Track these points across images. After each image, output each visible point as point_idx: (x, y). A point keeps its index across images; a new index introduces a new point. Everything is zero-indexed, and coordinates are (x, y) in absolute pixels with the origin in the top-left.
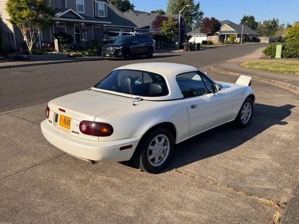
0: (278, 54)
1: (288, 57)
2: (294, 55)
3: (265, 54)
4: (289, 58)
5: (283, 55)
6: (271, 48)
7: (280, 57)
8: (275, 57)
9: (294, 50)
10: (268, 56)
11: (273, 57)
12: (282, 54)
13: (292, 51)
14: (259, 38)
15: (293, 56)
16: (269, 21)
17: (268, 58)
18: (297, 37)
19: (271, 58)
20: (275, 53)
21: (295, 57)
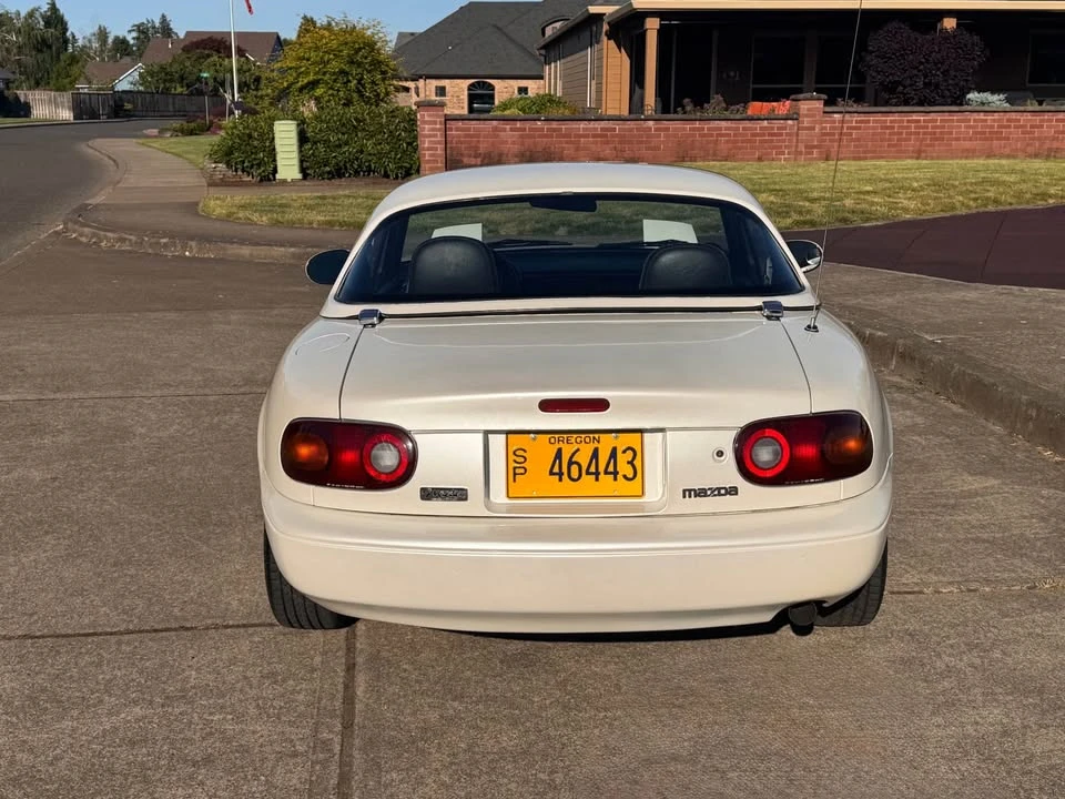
0: (288, 165)
1: (329, 173)
2: (351, 165)
3: (228, 164)
4: (333, 177)
5: (308, 168)
6: (250, 136)
7: (299, 176)
8: (278, 176)
9: (346, 144)
10: (240, 173)
11: (269, 177)
12: (301, 162)
13: (340, 146)
14: (22, 94)
15: (346, 168)
16: (31, 15)
17: (241, 184)
18: (331, 88)
19: (261, 180)
20: (275, 160)
21: (357, 173)
